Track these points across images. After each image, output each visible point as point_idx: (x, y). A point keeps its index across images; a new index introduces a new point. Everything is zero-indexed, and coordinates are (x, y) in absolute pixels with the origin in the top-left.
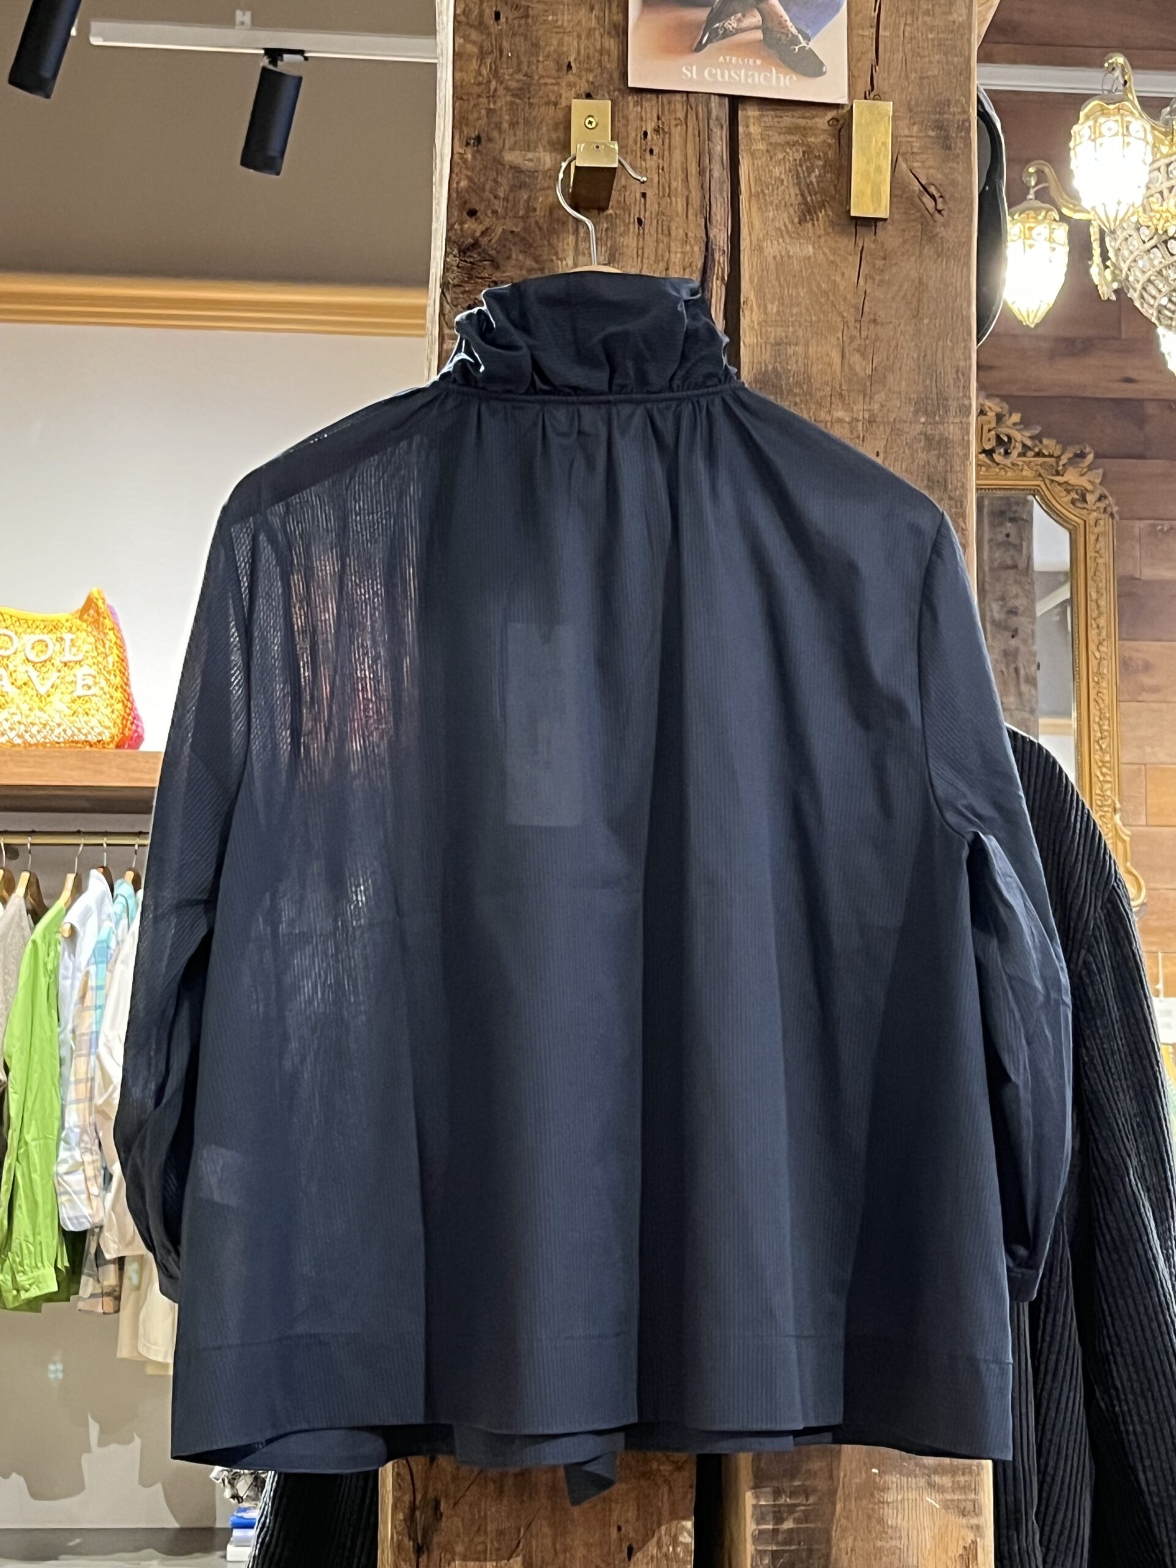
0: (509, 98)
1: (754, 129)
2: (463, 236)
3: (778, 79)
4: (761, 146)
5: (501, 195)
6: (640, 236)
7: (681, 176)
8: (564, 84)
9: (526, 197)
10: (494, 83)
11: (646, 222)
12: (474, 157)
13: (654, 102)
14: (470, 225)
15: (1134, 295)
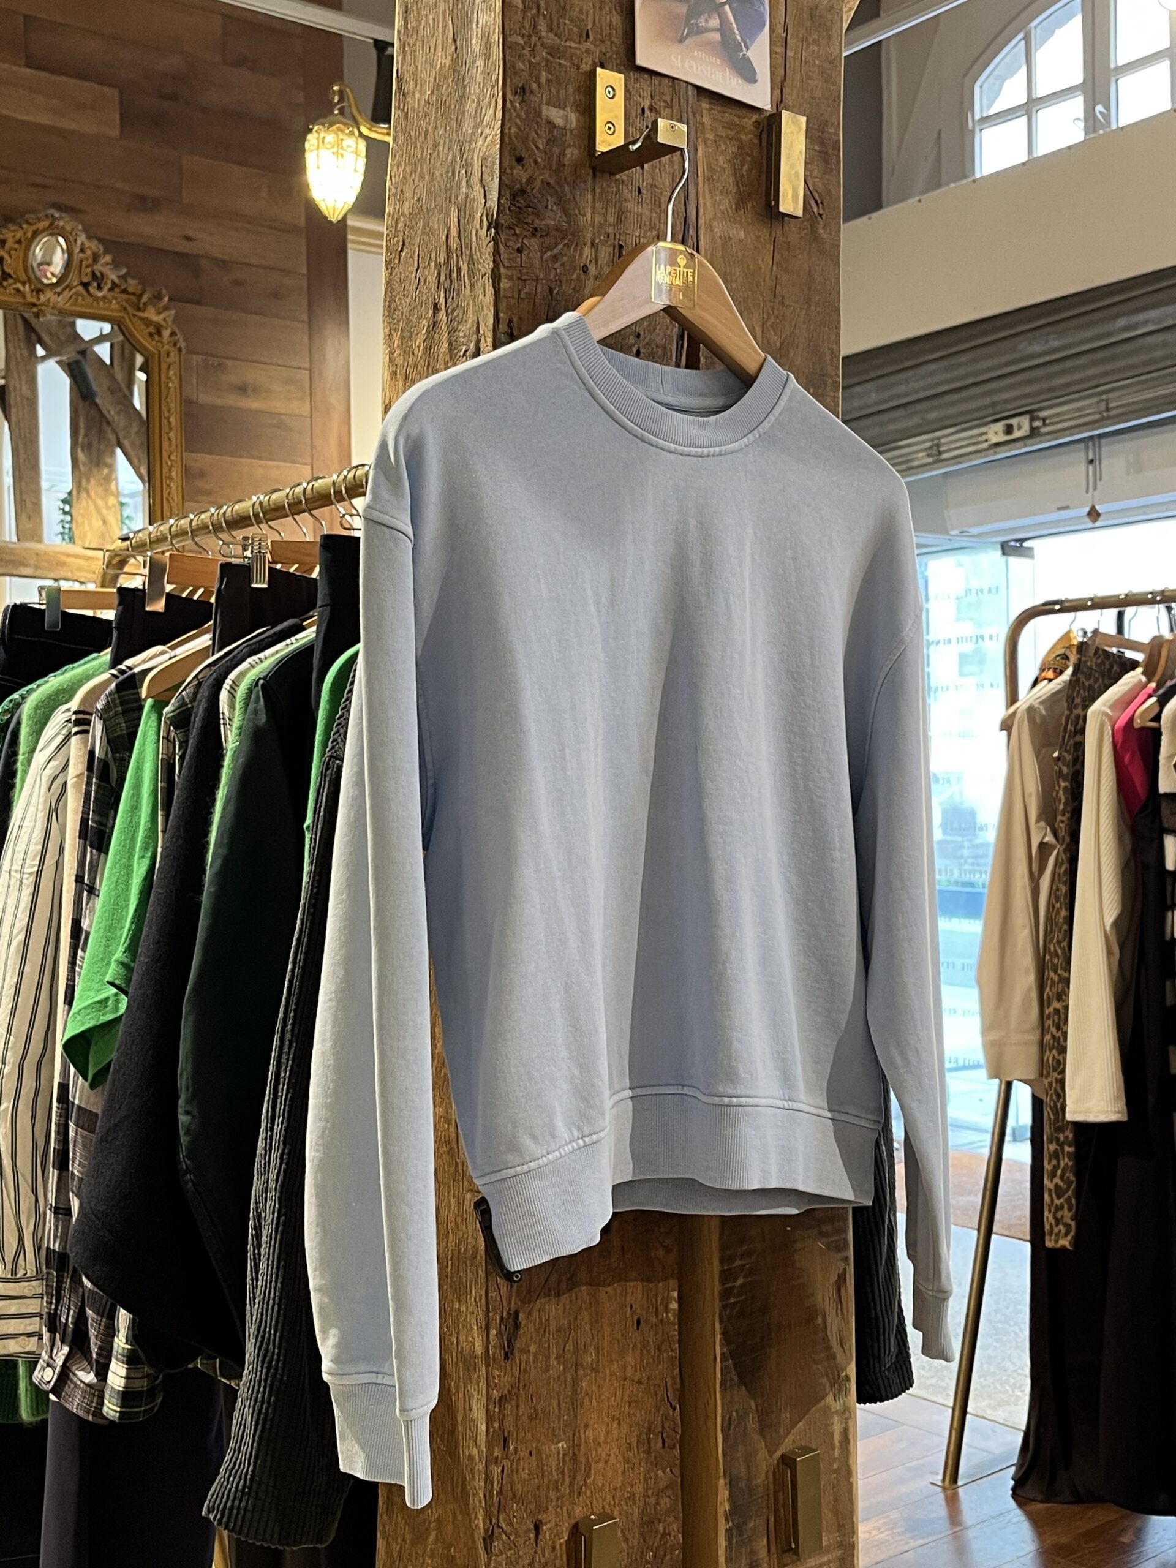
0: (545, 55)
1: (706, 120)
2: (512, 181)
4: (711, 136)
5: (541, 147)
6: (639, 203)
8: (584, 49)
9: (557, 152)
10: (534, 39)
11: (644, 191)
12: (521, 106)
13: (649, 82)
14: (518, 171)
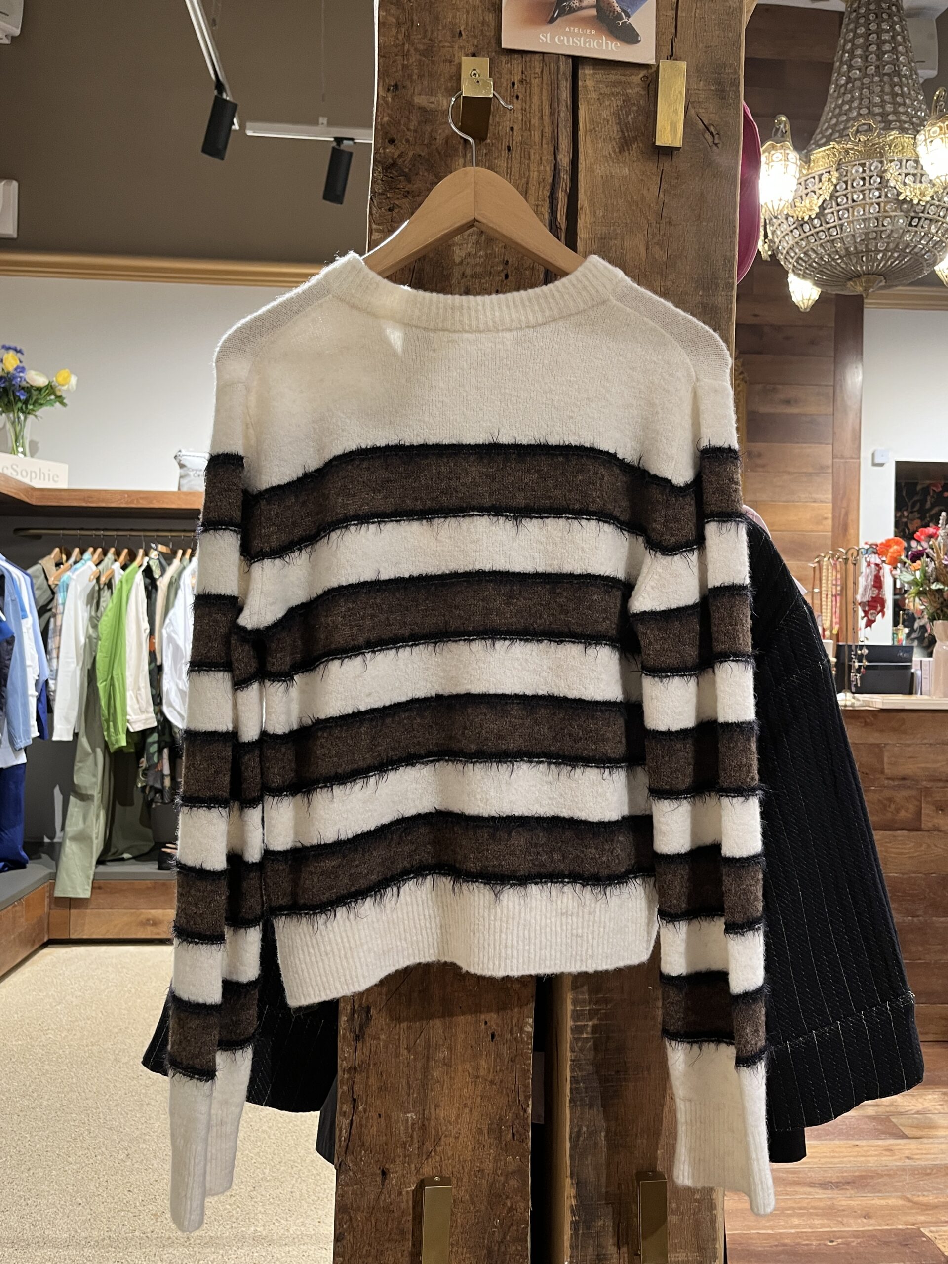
0: (418, 57)
1: (589, 83)
2: (385, 157)
3: (607, 44)
4: (594, 96)
5: (412, 128)
6: (509, 158)
7: (538, 114)
8: (456, 47)
9: (429, 130)
10: (406, 47)
11: (513, 148)
12: (393, 99)
13: (518, 61)
14: (390, 150)
15: (781, 257)
